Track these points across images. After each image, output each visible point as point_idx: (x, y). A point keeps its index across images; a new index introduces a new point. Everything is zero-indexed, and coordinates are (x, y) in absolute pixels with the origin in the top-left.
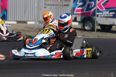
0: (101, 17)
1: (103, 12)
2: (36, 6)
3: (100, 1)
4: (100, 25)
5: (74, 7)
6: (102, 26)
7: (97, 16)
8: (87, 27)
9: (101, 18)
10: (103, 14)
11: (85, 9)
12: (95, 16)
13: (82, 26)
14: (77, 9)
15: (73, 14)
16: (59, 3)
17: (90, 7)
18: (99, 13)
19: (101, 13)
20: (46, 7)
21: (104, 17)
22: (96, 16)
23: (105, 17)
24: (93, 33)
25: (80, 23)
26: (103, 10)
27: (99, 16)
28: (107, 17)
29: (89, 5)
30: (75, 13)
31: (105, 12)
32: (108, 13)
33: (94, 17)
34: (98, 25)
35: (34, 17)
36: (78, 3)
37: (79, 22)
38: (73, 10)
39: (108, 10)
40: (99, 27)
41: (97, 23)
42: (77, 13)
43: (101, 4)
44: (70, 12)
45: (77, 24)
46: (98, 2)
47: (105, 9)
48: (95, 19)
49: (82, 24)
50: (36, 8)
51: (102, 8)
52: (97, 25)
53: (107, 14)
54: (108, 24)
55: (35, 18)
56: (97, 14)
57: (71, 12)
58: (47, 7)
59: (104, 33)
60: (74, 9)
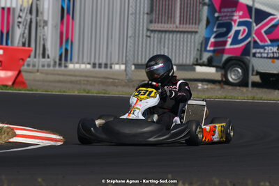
0: (261, 57)
1: (266, 48)
2: (130, 33)
3: (259, 26)
4: (258, 73)
5: (206, 36)
6: (262, 75)
7: (254, 55)
8: (233, 77)
9: (261, 59)
10: (266, 51)
11: (230, 40)
12: (249, 55)
13: (222, 75)
14: (212, 40)
15: (206, 50)
16: (177, 27)
17: (240, 37)
18: (258, 50)
19: (262, 50)
20: (150, 37)
21: (267, 58)
22: (251, 55)
23: (270, 58)
24: (244, 89)
25: (219, 69)
26: (266, 44)
27: (258, 55)
28: (273, 58)
29: (237, 32)
30: (208, 48)
31: (270, 48)
32: (275, 49)
33: (248, 57)
34: (255, 73)
35: (126, 56)
36: (215, 30)
37: (217, 67)
38: (204, 42)
39: (275, 43)
40: (257, 79)
41: (253, 71)
42: (212, 49)
43: (263, 31)
44: (199, 46)
45: (212, 70)
46: (255, 27)
47: (269, 43)
48: (249, 61)
49: (223, 72)
50: (130, 37)
51: (263, 40)
52: (253, 75)
53: (273, 53)
54: (275, 72)
55: (128, 59)
56: (254, 51)
57: (201, 47)
58: (152, 35)
59: (266, 90)
60: (207, 40)
